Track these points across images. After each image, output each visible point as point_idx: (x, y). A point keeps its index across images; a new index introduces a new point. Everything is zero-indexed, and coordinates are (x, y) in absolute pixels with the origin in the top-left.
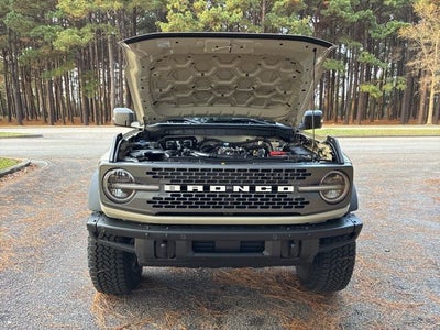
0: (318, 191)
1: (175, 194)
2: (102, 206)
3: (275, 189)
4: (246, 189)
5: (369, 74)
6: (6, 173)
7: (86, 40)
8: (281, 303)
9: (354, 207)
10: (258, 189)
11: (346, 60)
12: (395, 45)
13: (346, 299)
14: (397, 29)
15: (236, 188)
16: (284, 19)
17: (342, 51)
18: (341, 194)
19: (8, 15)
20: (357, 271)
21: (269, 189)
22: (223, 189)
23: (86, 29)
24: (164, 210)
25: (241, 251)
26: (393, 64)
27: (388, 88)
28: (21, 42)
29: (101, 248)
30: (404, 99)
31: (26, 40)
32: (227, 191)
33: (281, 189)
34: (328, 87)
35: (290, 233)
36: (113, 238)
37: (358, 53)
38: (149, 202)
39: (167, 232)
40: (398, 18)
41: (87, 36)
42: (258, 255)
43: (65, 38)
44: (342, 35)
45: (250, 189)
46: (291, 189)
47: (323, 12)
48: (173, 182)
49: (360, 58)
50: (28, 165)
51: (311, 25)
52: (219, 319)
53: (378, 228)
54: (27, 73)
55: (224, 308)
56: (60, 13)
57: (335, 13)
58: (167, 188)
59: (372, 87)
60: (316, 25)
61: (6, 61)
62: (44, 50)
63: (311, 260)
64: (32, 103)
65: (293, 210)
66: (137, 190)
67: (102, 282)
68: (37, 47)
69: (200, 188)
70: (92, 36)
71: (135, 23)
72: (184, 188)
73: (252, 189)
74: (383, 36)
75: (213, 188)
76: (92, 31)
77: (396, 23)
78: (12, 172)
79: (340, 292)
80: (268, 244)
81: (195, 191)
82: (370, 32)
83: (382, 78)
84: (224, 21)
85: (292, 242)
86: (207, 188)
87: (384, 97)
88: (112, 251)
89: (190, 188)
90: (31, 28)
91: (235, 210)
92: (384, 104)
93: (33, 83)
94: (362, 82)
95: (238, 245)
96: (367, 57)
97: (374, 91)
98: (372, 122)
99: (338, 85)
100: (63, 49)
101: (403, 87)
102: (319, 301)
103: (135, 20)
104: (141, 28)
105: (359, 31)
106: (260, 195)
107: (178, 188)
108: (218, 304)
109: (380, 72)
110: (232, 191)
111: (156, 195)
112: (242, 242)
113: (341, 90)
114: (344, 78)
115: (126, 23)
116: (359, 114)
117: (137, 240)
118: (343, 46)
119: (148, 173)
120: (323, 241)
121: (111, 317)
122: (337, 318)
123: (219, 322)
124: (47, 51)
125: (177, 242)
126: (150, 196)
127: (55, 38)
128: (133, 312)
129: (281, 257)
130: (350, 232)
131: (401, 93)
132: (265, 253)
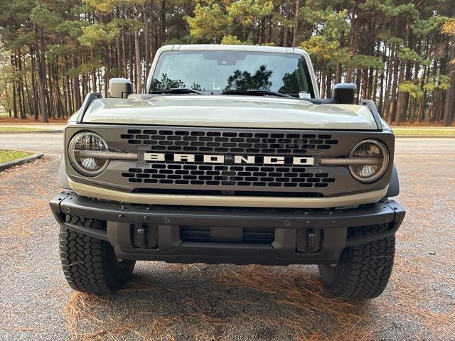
0: (346, 166)
1: (157, 165)
2: (70, 180)
3: (289, 160)
4: (251, 160)
5: (409, 74)
6: (15, 165)
7: (112, 35)
8: (299, 311)
9: (394, 191)
10: (267, 160)
11: (385, 58)
12: (438, 41)
13: (382, 309)
14: (441, 24)
15: (238, 159)
16: (319, 13)
17: (381, 49)
18: (377, 171)
19: (34, 10)
20: (394, 276)
21: (281, 160)
22: (221, 159)
23: (113, 24)
24: (143, 185)
25: (244, 241)
26: (435, 63)
27: (430, 87)
28: (48, 39)
29: (73, 236)
30: (447, 100)
31: (53, 36)
32: (227, 162)
33: (297, 161)
34: (364, 88)
35: (307, 218)
36: (88, 223)
37: (399, 50)
38: (124, 175)
39: (146, 214)
40: (442, 13)
41: (113, 32)
42: (266, 247)
43: (91, 33)
44: (381, 31)
45: (256, 160)
46: (310, 161)
47: (361, 6)
48: (156, 149)
49: (401, 55)
50: (39, 157)
51: (349, 21)
52: (219, 329)
53: (420, 228)
54: (54, 72)
55: (226, 316)
56: (86, 8)
57: (374, 7)
58: (148, 157)
59: (412, 86)
60: (353, 21)
61: (33, 59)
62: (70, 46)
63: (337, 256)
64: (60, 102)
65: (313, 189)
66: (111, 159)
67: (77, 277)
68: (64, 43)
69: (191, 158)
70: (118, 31)
71: (164, 20)
72: (169, 157)
73: (259, 160)
74: (425, 31)
75: (207, 159)
76: (119, 26)
77: (440, 18)
78: (20, 163)
79: (373, 300)
80: (279, 233)
81: (184, 161)
82: (412, 26)
83: (423, 77)
84: (254, 15)
85: (310, 230)
86: (199, 158)
87: (425, 98)
88: (86, 240)
89: (177, 158)
90: (56, 24)
91: (236, 188)
92: (426, 106)
93: (60, 82)
94: (401, 81)
95: (239, 234)
96: (408, 53)
97: (414, 91)
98: (412, 124)
99: (376, 86)
100: (88, 44)
101: (446, 86)
102: (347, 311)
103: (163, 16)
104: (170, 24)
105: (399, 27)
106: (269, 168)
107: (161, 157)
108: (220, 309)
109: (421, 72)
110: (232, 162)
111: (133, 166)
112: (245, 230)
113: (378, 90)
114: (382, 77)
115: (155, 19)
116: (397, 116)
117: (109, 224)
118: (382, 44)
119: (123, 136)
120: (352, 232)
121: (85, 321)
122: (369, 333)
123: (219, 332)
124: (73, 47)
125: (160, 227)
126: (126, 167)
127: (81, 33)
128: (114, 317)
129: (296, 251)
130: (388, 220)
131: (444, 93)
132: (276, 245)
